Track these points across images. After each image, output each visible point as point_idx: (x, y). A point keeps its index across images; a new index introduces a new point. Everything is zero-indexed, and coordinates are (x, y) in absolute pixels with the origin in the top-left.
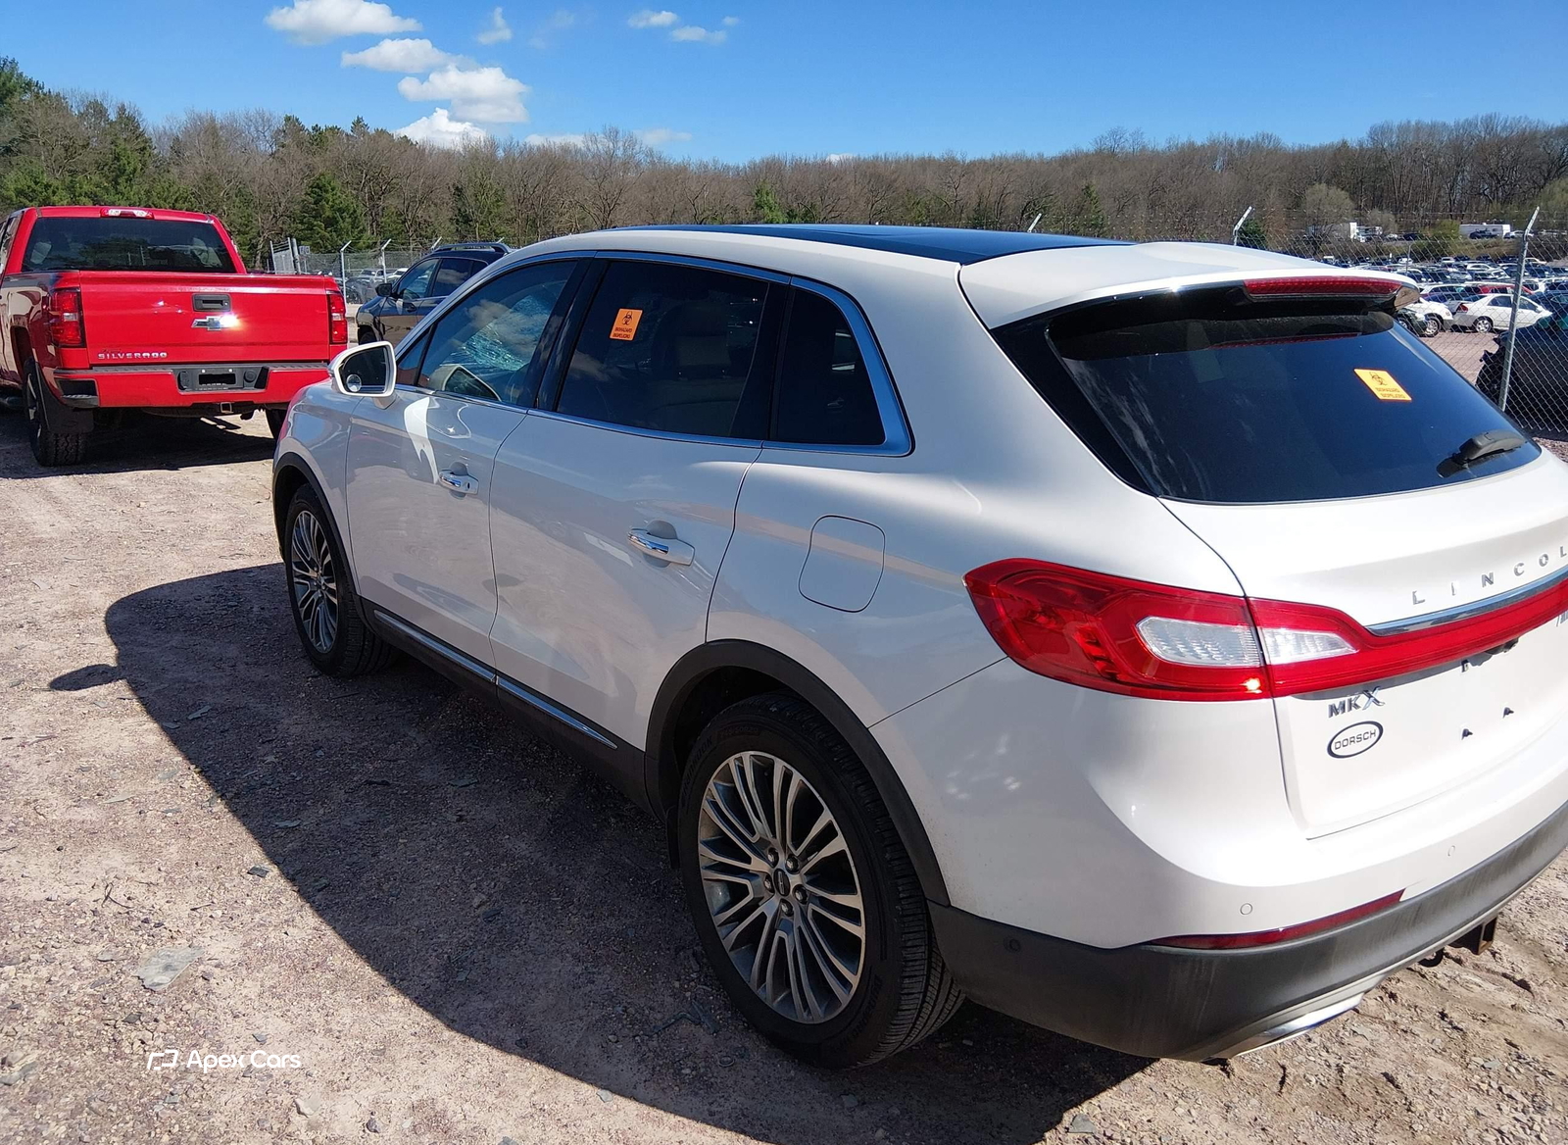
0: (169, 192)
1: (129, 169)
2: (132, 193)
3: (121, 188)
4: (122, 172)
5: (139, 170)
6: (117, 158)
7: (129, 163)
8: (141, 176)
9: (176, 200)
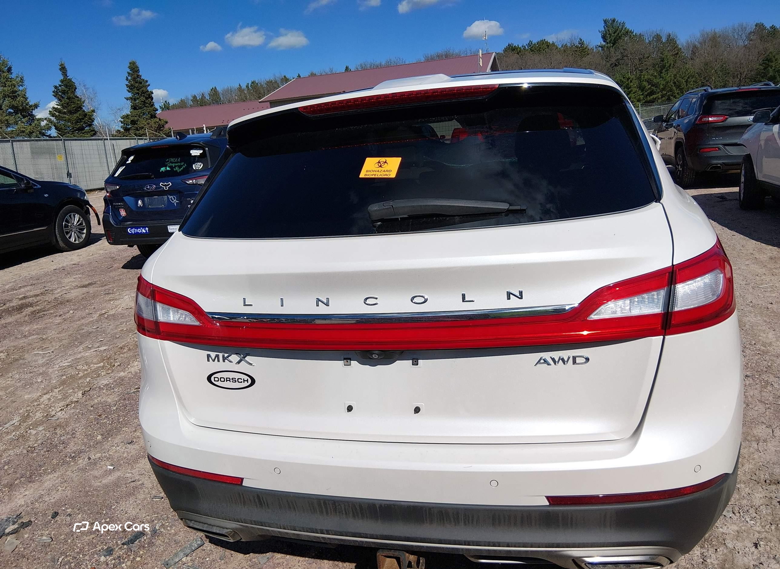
0: (685, 74)
1: (667, 65)
2: (667, 77)
3: (662, 75)
4: (664, 67)
5: (672, 65)
6: (663, 61)
7: (668, 62)
8: (673, 67)
9: (688, 78)
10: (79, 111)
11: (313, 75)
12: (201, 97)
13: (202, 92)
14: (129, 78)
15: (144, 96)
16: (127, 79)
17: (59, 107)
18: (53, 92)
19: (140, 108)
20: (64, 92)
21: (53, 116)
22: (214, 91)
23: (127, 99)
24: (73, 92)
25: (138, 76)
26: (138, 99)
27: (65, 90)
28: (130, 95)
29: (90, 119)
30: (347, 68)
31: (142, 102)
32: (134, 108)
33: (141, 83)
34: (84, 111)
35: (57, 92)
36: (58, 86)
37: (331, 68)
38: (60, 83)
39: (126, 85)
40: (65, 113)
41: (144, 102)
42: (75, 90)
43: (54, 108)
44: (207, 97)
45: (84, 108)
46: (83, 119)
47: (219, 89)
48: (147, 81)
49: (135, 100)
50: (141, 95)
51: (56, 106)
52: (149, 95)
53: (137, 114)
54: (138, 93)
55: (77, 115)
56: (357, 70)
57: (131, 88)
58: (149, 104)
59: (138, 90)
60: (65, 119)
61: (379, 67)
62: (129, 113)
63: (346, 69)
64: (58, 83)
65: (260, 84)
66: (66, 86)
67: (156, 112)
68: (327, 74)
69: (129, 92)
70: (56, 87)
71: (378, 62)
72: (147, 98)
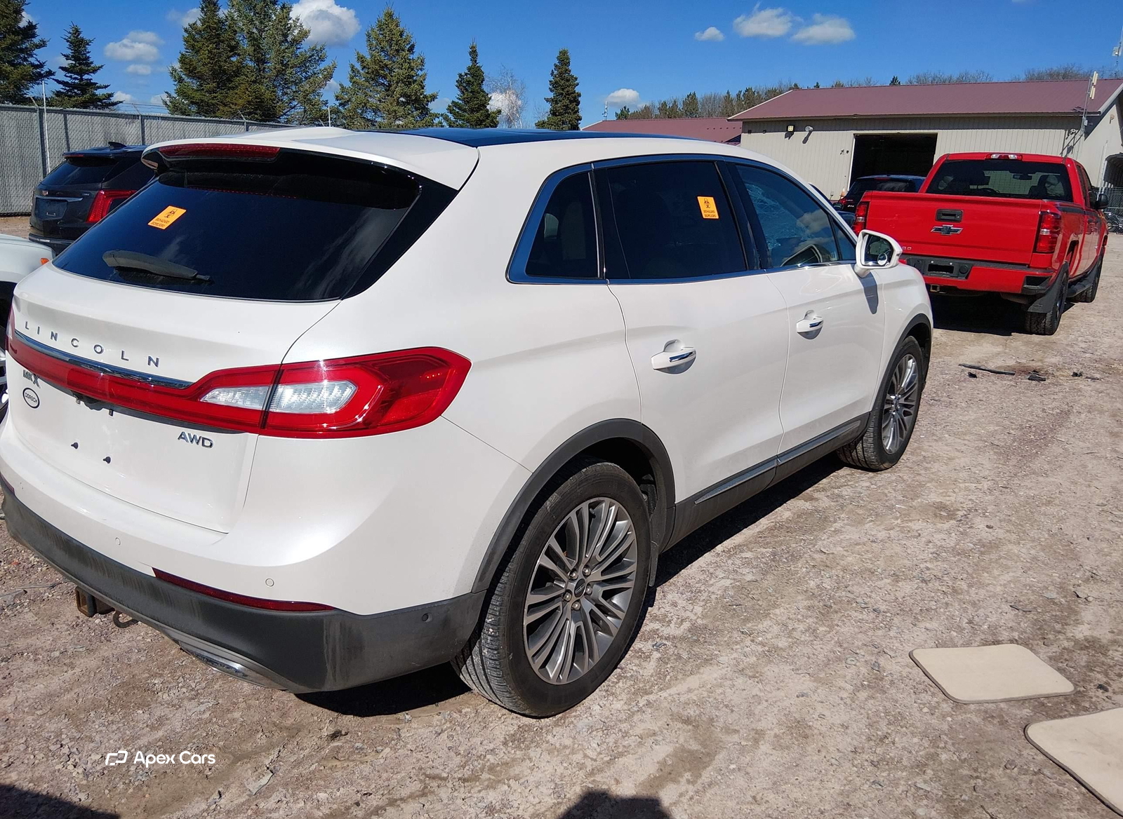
10: (481, 109)
11: (839, 86)
12: (671, 105)
13: (675, 98)
14: (556, 72)
15: (568, 98)
16: (552, 74)
17: (460, 102)
18: (457, 81)
19: (561, 114)
20: (469, 83)
21: (451, 113)
22: (692, 97)
23: (547, 100)
24: (480, 85)
25: (567, 71)
26: (561, 101)
27: (470, 81)
28: (551, 95)
29: (492, 121)
30: (894, 81)
31: (565, 106)
32: (554, 113)
33: (568, 81)
34: (487, 110)
35: (461, 81)
36: (463, 74)
37: (869, 78)
38: (467, 71)
39: (550, 82)
40: (464, 111)
41: (567, 106)
42: (482, 82)
43: (453, 102)
44: (680, 106)
45: (488, 107)
46: (484, 121)
47: (699, 96)
48: (576, 79)
49: (557, 103)
50: (565, 97)
51: (457, 101)
52: (575, 98)
53: (554, 122)
54: (562, 94)
55: (478, 115)
56: (910, 84)
57: (555, 85)
58: (572, 110)
59: (563, 89)
60: (463, 118)
61: (947, 82)
62: (546, 120)
63: (892, 82)
64: (464, 71)
65: (758, 93)
66: (473, 75)
67: (579, 122)
68: (860, 87)
69: (551, 91)
70: (460, 76)
71: (946, 76)
72: (571, 102)
